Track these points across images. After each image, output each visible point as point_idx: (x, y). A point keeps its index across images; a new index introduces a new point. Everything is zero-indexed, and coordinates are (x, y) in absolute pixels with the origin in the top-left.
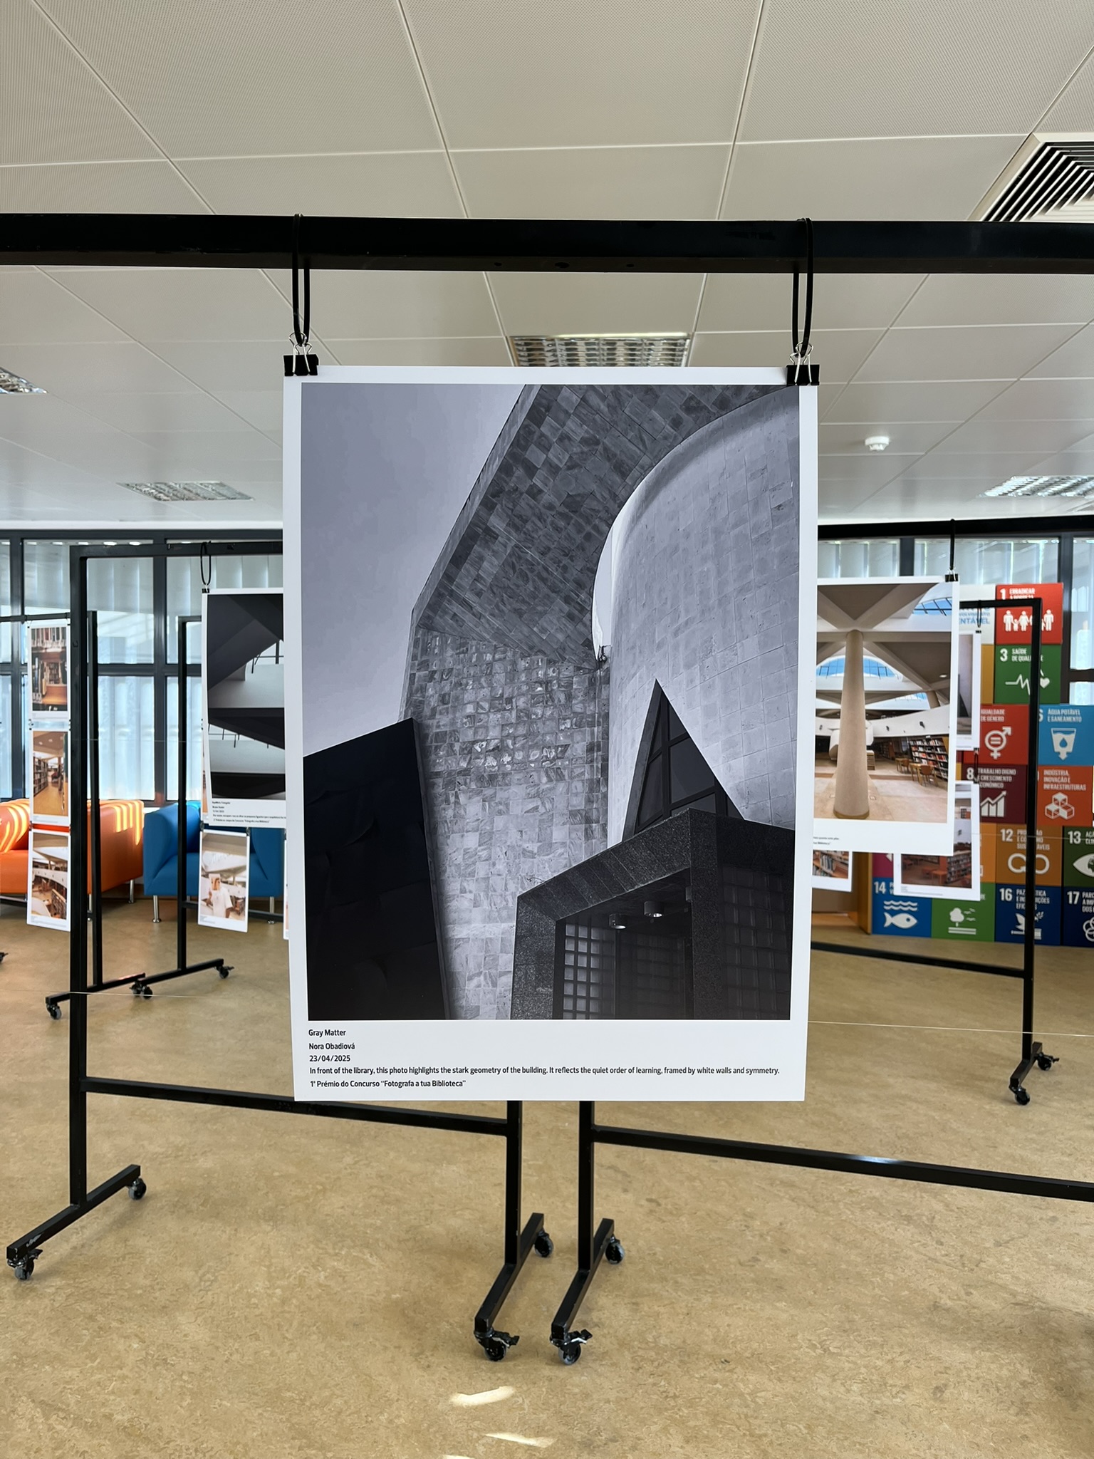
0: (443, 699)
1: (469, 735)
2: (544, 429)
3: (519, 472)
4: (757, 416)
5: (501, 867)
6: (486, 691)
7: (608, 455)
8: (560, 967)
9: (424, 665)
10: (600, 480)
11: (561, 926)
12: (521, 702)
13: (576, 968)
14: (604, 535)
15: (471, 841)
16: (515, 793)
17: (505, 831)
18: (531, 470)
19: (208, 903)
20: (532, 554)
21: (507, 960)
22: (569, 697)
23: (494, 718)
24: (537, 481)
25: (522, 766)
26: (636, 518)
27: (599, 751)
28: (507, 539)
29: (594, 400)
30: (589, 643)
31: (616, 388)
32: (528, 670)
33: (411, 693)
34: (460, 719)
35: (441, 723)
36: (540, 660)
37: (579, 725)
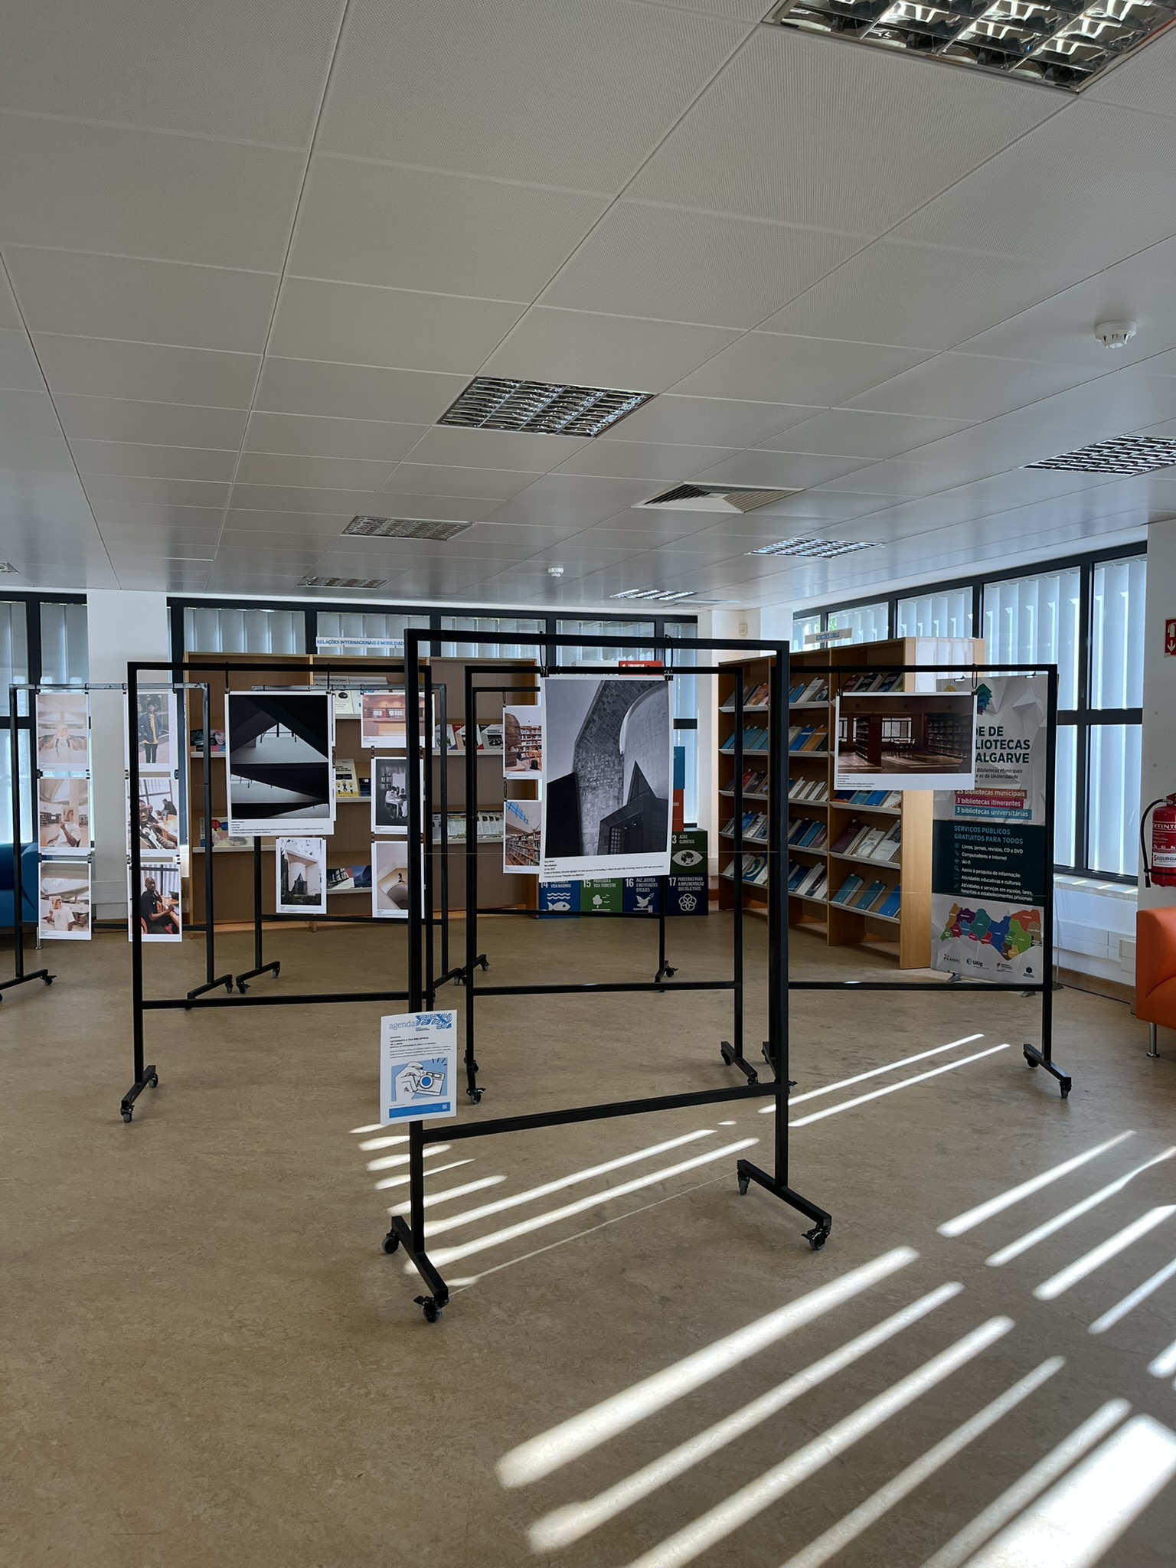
0: (582, 766)
1: (589, 776)
2: (607, 692)
3: (601, 704)
4: (659, 689)
5: (596, 813)
6: (593, 764)
7: (623, 699)
8: (610, 840)
9: (578, 757)
10: (621, 706)
11: (611, 828)
12: (602, 767)
13: (614, 840)
14: (622, 721)
15: (589, 805)
16: (600, 792)
17: (597, 803)
18: (604, 703)
19: (49, 920)
20: (604, 726)
21: (597, 839)
22: (614, 765)
23: (595, 771)
24: (605, 706)
25: (602, 784)
26: (630, 716)
27: (621, 779)
28: (598, 722)
29: (619, 684)
30: (619, 750)
31: (624, 681)
32: (604, 758)
33: (574, 765)
34: (587, 772)
35: (582, 773)
36: (607, 755)
37: (616, 773)
